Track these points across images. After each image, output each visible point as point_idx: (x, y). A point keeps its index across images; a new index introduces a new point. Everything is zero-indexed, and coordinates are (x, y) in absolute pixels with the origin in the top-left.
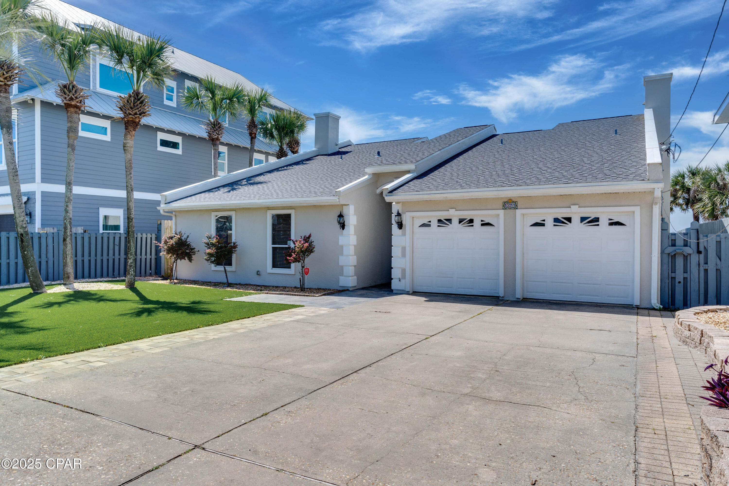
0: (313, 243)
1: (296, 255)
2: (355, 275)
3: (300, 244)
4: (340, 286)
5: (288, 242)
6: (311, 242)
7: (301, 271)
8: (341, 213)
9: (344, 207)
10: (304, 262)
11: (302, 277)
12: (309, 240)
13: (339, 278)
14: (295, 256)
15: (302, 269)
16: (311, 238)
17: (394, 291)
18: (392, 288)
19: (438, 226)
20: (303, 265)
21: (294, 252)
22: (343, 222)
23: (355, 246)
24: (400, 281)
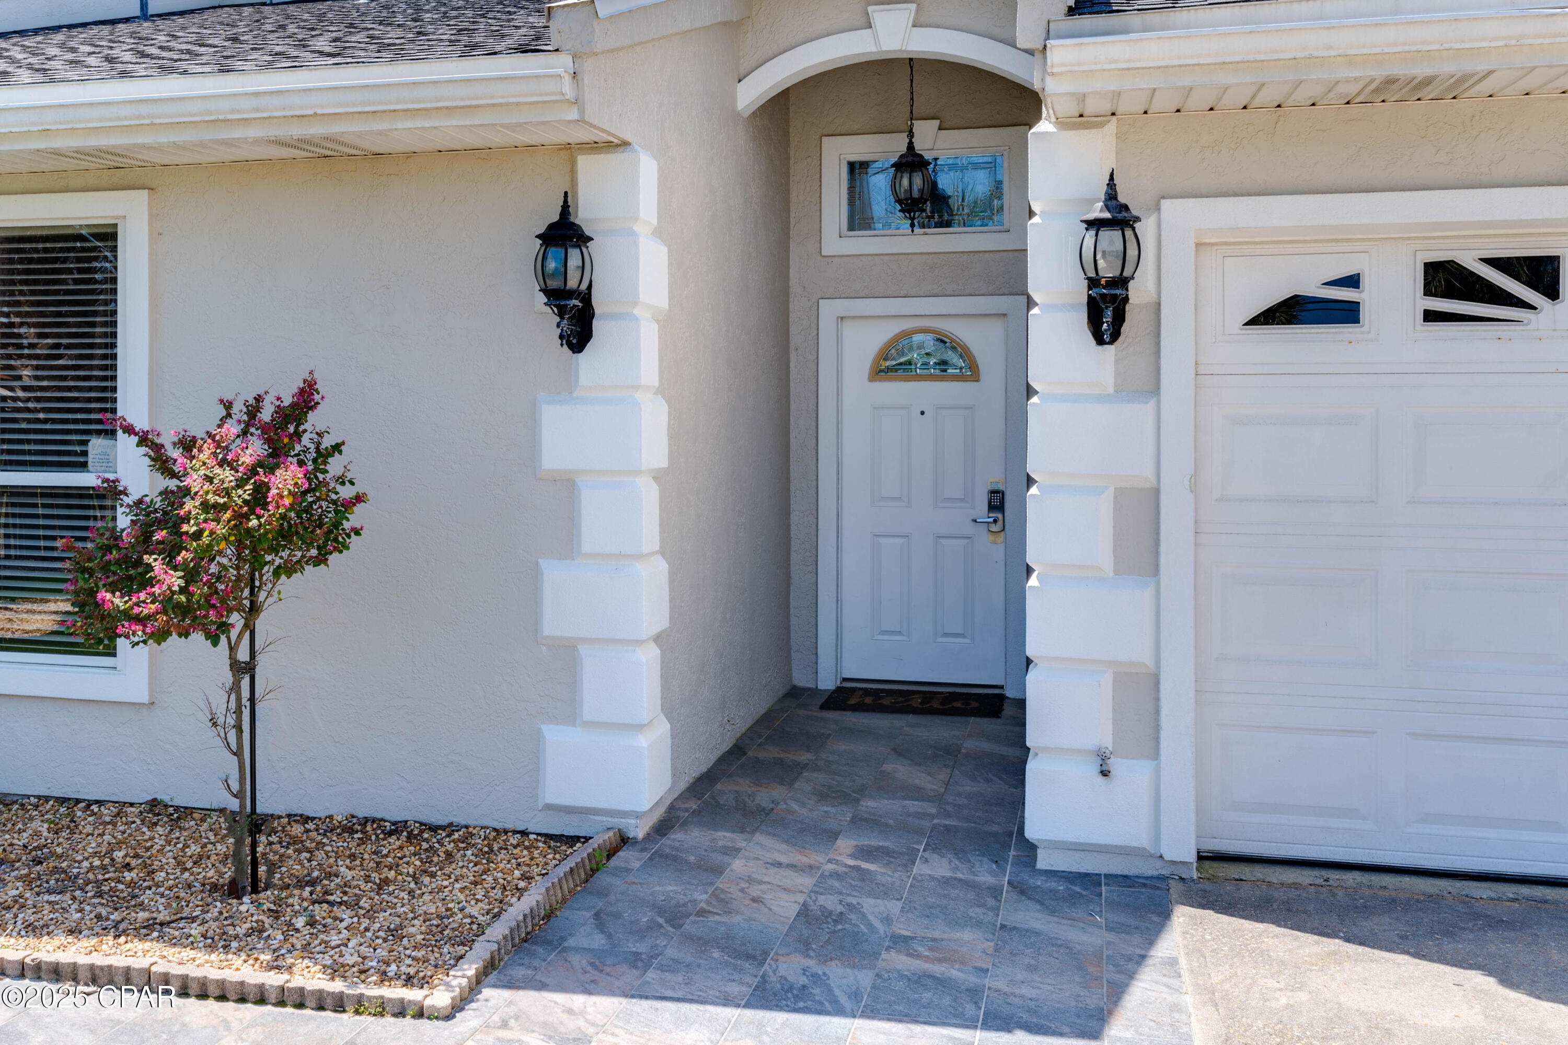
0: (335, 466)
1: (191, 576)
2: (668, 710)
3: (227, 476)
4: (549, 807)
5: (96, 445)
6: (323, 455)
7: (220, 702)
8: (565, 208)
9: (584, 162)
10: (250, 627)
11: (238, 754)
12: (298, 435)
13: (538, 739)
14: (175, 580)
15: (236, 687)
16: (314, 421)
17: (1041, 853)
18: (1031, 833)
19: (1431, 316)
20: (243, 655)
21: (170, 552)
22: (584, 286)
23: (658, 476)
24: (1105, 773)
